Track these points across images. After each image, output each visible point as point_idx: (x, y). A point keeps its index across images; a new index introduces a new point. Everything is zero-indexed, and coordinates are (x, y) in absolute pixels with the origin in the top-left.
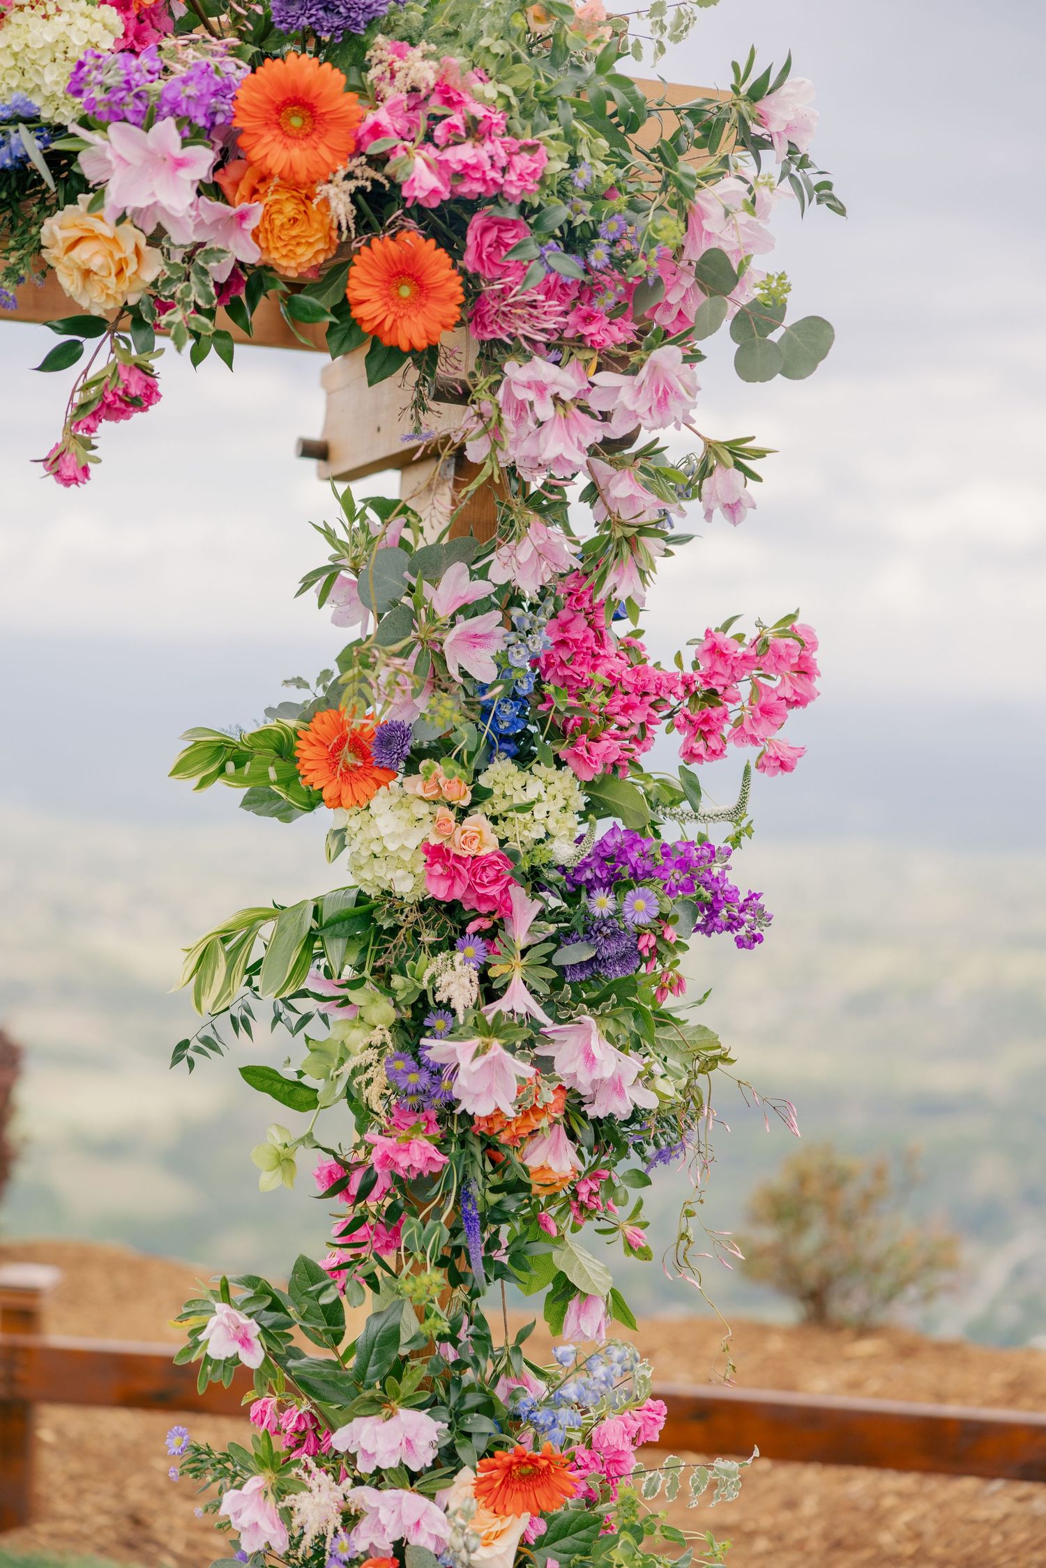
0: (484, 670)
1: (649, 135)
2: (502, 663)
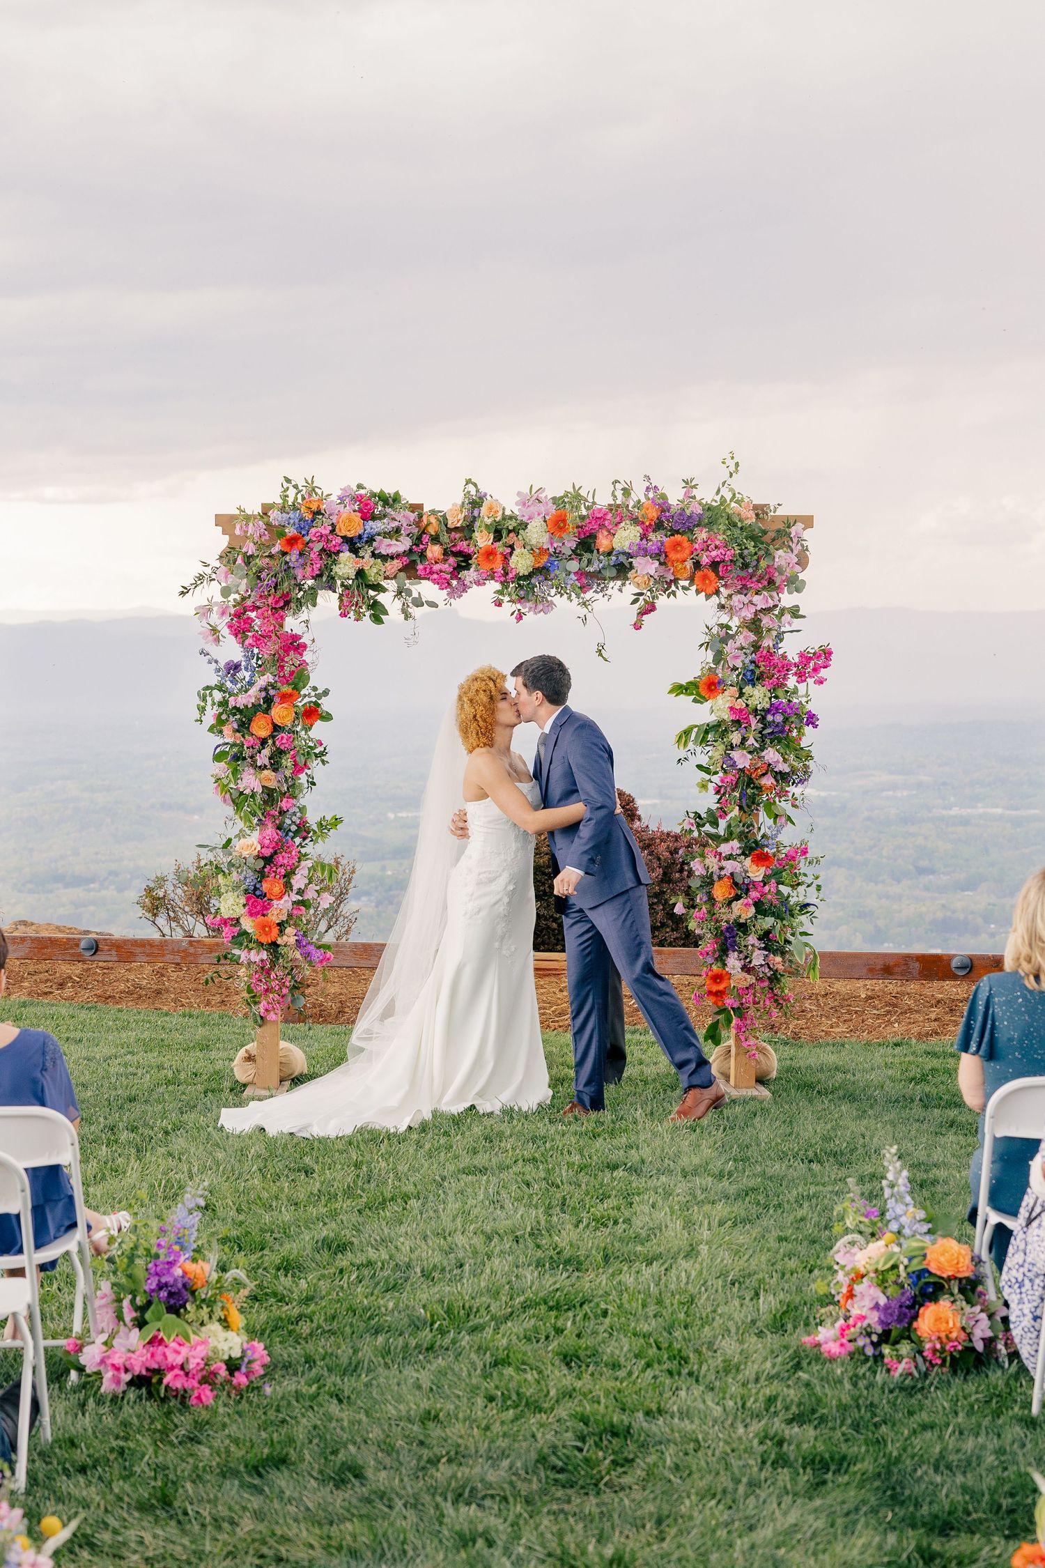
0: (739, 664)
1: (767, 538)
2: (743, 661)
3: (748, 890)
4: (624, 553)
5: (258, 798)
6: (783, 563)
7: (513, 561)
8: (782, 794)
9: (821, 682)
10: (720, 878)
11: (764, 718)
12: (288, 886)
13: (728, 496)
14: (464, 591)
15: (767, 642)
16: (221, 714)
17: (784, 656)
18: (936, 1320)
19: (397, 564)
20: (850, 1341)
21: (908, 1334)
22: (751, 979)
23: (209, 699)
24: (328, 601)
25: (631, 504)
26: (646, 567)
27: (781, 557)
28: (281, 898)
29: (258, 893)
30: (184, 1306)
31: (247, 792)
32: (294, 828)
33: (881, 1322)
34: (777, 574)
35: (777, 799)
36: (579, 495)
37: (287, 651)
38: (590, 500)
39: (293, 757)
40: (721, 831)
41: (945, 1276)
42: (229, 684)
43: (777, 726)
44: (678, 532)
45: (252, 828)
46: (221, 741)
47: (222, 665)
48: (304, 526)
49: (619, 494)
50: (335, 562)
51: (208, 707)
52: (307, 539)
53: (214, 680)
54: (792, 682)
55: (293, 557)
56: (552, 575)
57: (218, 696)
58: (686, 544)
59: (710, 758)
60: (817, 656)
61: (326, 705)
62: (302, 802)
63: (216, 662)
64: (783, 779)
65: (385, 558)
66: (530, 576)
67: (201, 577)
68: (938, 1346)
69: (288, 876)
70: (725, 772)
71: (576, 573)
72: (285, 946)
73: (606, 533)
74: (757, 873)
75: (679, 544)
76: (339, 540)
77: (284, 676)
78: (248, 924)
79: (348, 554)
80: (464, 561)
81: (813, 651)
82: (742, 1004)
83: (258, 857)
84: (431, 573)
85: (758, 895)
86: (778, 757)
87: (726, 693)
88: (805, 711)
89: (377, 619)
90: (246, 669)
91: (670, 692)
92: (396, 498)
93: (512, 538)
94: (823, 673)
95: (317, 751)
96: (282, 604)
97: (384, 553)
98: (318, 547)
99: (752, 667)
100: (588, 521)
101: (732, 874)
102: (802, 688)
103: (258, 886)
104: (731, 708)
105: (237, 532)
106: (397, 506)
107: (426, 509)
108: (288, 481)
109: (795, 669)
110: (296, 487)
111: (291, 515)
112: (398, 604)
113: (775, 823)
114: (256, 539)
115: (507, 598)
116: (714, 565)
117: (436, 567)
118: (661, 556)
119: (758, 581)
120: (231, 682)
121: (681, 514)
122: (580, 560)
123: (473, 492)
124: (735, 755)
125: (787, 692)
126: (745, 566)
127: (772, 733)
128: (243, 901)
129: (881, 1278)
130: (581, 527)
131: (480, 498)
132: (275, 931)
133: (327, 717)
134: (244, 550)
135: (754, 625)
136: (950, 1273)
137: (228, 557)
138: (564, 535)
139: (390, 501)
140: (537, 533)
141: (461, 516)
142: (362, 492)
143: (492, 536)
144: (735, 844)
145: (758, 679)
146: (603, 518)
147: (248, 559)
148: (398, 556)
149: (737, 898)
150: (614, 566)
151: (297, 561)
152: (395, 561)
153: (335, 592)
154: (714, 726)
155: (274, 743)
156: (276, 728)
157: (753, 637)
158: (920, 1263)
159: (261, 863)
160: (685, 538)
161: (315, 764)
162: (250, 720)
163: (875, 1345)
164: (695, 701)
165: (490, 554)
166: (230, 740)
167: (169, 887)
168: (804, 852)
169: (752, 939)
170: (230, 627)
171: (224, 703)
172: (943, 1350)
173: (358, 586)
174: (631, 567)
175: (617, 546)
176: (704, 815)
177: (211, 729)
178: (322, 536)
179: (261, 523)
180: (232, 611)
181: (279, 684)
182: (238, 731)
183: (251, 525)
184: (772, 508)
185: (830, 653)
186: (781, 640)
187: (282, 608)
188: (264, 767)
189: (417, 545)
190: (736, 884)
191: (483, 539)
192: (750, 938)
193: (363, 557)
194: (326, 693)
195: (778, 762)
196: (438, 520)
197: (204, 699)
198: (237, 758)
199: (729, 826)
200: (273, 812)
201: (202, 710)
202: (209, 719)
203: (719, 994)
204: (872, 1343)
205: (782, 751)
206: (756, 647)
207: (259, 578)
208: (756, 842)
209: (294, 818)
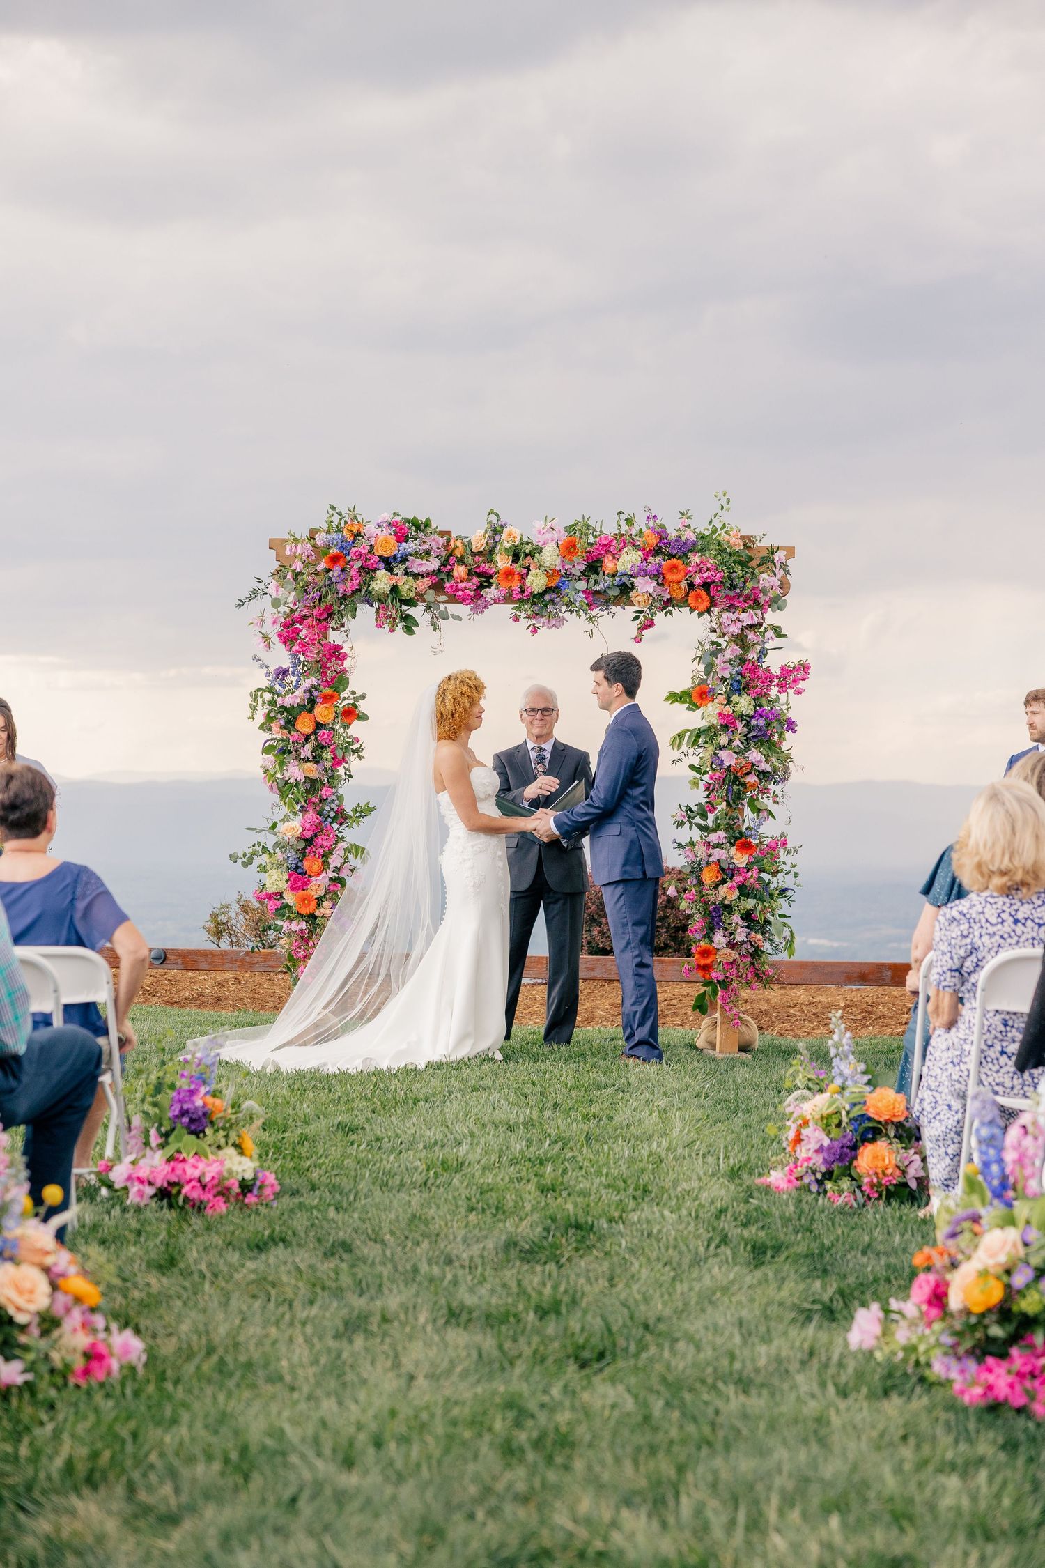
0: (727, 675)
1: (754, 563)
2: (730, 673)
3: (733, 875)
4: (626, 575)
5: (301, 788)
6: (767, 585)
7: (529, 580)
8: (764, 791)
9: (799, 693)
10: (708, 863)
11: (748, 723)
12: (326, 864)
13: (719, 526)
14: (486, 607)
15: (752, 655)
16: (270, 712)
17: (768, 670)
18: (874, 1158)
19: (427, 582)
20: (797, 1179)
21: (848, 1172)
22: (734, 954)
23: (260, 700)
24: (366, 613)
25: (634, 532)
26: (645, 586)
27: (767, 580)
28: (319, 874)
29: (299, 871)
30: (203, 1131)
31: (292, 780)
32: (332, 814)
33: (825, 1161)
34: (761, 595)
35: (760, 796)
36: (588, 526)
37: (329, 660)
38: (598, 529)
39: (333, 751)
40: (710, 822)
41: (882, 1119)
42: (277, 687)
43: (760, 730)
44: (674, 556)
45: (295, 814)
46: (270, 737)
47: (272, 670)
48: (345, 546)
49: (623, 523)
50: (372, 578)
51: (259, 707)
52: (348, 558)
53: (265, 683)
54: (774, 692)
55: (336, 572)
56: (563, 593)
57: (267, 696)
58: (681, 567)
59: (701, 758)
60: (796, 669)
61: (363, 707)
62: (341, 791)
63: (267, 667)
64: (765, 777)
65: (416, 576)
66: (545, 592)
67: (255, 592)
68: (875, 1180)
69: (326, 856)
70: (714, 770)
71: (584, 592)
72: (322, 917)
73: (611, 558)
74: (741, 860)
75: (675, 567)
76: (376, 559)
77: (326, 681)
78: (289, 898)
79: (384, 571)
80: (486, 579)
81: (792, 665)
82: (727, 977)
83: (299, 839)
84: (457, 590)
85: (742, 879)
86: (760, 757)
87: (716, 701)
88: (785, 718)
89: (409, 630)
90: (293, 674)
91: (666, 700)
92: (428, 524)
93: (528, 561)
94: (802, 684)
95: (354, 747)
96: (325, 616)
97: (415, 571)
98: (358, 565)
99: (739, 678)
100: (595, 547)
101: (719, 860)
102: (783, 697)
103: (300, 864)
104: (720, 714)
105: (288, 552)
106: (428, 530)
107: (454, 535)
108: (333, 508)
109: (777, 681)
110: (339, 514)
111: (335, 536)
112: (428, 616)
113: (758, 816)
114: (304, 558)
115: (523, 615)
116: (706, 585)
117: (462, 585)
118: (659, 576)
119: (745, 601)
120: (280, 685)
121: (677, 541)
122: (588, 580)
123: (495, 520)
124: (723, 754)
125: (770, 701)
126: (733, 587)
127: (755, 737)
128: (286, 877)
129: (826, 1122)
130: (589, 552)
131: (501, 526)
132: (314, 903)
133: (363, 717)
134: (293, 567)
135: (740, 640)
136: (887, 1117)
137: (279, 574)
138: (575, 558)
139: (421, 527)
140: (550, 557)
141: (484, 541)
142: (398, 519)
143: (511, 559)
144: (722, 834)
145: (744, 689)
146: (609, 545)
147: (297, 575)
148: (428, 575)
149: (723, 882)
150: (618, 586)
151: (339, 576)
152: (426, 579)
153: (372, 606)
154: (704, 731)
155: (316, 739)
156: (319, 726)
157: (739, 651)
158: (861, 1109)
159: (303, 844)
160: (680, 562)
161: (351, 757)
162: (295, 719)
163: (820, 1183)
164: (688, 709)
165: (509, 574)
166: (279, 737)
167: (232, 914)
168: (785, 844)
169: (736, 918)
170: (280, 636)
171: (273, 703)
172: (880, 1184)
173: (392, 601)
174: (633, 587)
175: (621, 568)
176: (695, 809)
177: (261, 727)
178: (361, 555)
179: (308, 545)
180: (283, 620)
181: (321, 687)
182: (285, 728)
183: (299, 545)
184: (758, 538)
185: (809, 668)
186: (765, 655)
187: (325, 619)
188: (306, 760)
189: (445, 566)
190: (723, 870)
191: (502, 562)
192: (734, 917)
193: (397, 575)
194: (363, 697)
195: (760, 762)
196: (463, 544)
197: (256, 700)
198: (284, 751)
199: (717, 818)
200: (314, 800)
201: (254, 709)
202: (260, 718)
203: (706, 968)
204: (817, 1180)
205: (765, 752)
206: (743, 661)
207: (305, 591)
208: (740, 833)
209: (333, 805)
